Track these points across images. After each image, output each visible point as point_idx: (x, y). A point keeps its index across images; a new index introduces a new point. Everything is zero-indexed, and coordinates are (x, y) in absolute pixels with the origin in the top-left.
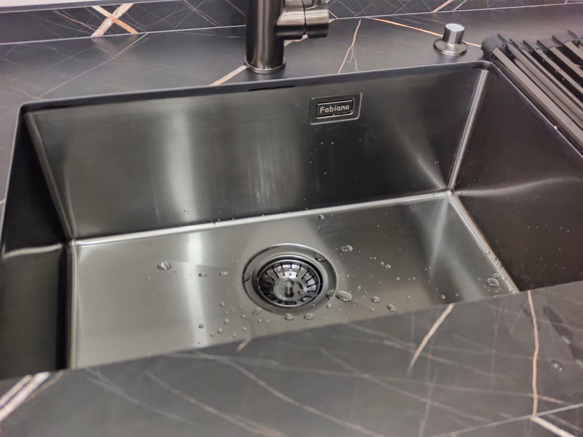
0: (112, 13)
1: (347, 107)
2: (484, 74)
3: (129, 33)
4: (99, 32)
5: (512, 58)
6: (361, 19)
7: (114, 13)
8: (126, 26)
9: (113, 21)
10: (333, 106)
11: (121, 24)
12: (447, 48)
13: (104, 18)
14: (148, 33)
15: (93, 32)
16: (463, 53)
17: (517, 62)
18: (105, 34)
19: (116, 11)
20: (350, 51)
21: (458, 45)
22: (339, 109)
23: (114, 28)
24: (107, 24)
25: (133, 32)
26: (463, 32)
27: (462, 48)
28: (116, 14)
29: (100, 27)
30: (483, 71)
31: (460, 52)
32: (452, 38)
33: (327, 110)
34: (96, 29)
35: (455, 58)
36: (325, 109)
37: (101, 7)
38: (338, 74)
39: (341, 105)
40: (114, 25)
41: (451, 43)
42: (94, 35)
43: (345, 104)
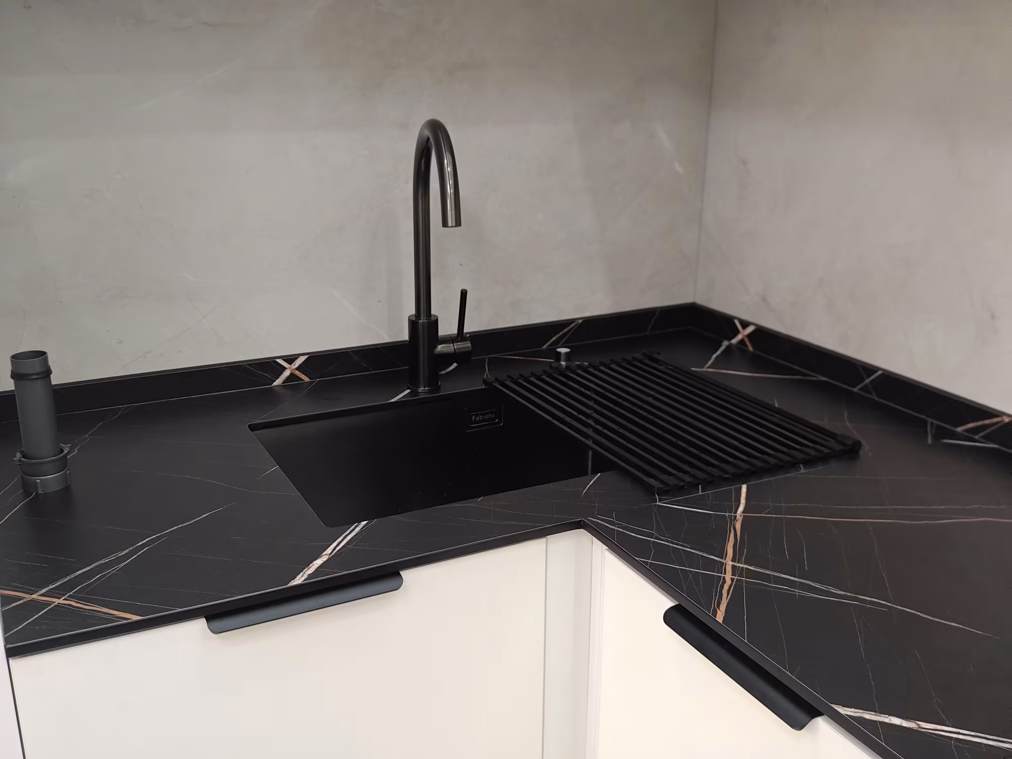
0: (291, 365)
1: (493, 416)
3: (304, 380)
4: (278, 382)
6: (488, 358)
7: (293, 364)
8: (301, 375)
9: (291, 371)
10: (482, 414)
11: (297, 373)
12: (562, 365)
13: (284, 369)
14: (318, 380)
15: (275, 381)
18: (284, 382)
19: (294, 363)
21: (569, 359)
22: (486, 417)
23: (292, 377)
24: (287, 373)
25: (306, 379)
28: (294, 365)
29: (280, 377)
33: (477, 419)
34: (277, 378)
36: (476, 417)
37: (283, 360)
40: (292, 375)
41: (563, 359)
42: (275, 384)
43: (491, 413)
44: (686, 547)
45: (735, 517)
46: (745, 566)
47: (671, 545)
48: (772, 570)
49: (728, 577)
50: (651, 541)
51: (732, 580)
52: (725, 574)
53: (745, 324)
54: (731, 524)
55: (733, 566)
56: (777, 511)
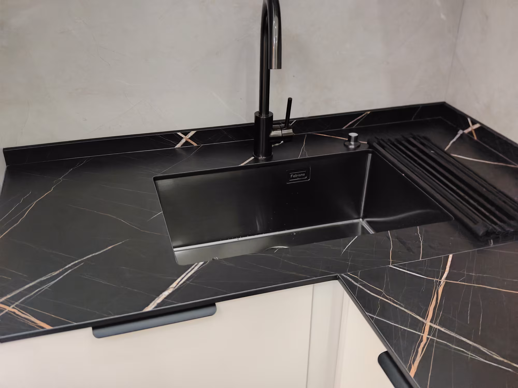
0: (186, 136)
1: (304, 175)
2: (370, 156)
3: (193, 145)
4: (179, 146)
5: (383, 147)
6: (307, 134)
8: (192, 142)
9: (186, 140)
10: (297, 174)
11: (190, 141)
12: (351, 145)
13: (182, 138)
14: (202, 145)
15: (176, 145)
16: (359, 147)
17: (386, 149)
18: (181, 146)
20: (303, 148)
21: (356, 143)
22: (300, 175)
24: (183, 141)
25: (195, 145)
26: (357, 136)
27: (358, 144)
28: (188, 136)
29: (180, 143)
30: (369, 154)
31: (357, 146)
32: (353, 139)
33: (294, 176)
34: (178, 144)
35: (355, 149)
36: (293, 175)
37: (181, 133)
38: (299, 158)
39: (301, 173)
40: (186, 142)
41: (352, 142)
43: (303, 173)
44: (402, 306)
45: (440, 282)
46: (439, 327)
47: (392, 303)
48: (456, 333)
49: (425, 336)
50: (379, 298)
51: (428, 338)
52: (423, 333)
53: (474, 122)
54: (436, 288)
55: (430, 326)
56: (469, 279)
